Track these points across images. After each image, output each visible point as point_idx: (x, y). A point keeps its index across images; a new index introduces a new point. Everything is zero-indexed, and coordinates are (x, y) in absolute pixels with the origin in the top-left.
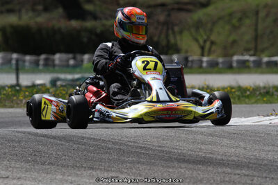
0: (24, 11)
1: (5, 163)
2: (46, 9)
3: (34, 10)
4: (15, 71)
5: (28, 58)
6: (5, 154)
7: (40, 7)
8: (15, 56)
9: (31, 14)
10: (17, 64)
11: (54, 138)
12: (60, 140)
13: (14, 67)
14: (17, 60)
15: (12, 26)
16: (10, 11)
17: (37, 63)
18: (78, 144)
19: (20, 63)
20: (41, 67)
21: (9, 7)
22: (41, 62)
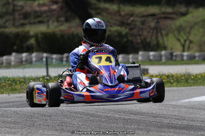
0: (51, 22)
1: (40, 131)
2: (67, 20)
3: (58, 21)
4: (45, 66)
5: (54, 56)
6: (40, 125)
7: (62, 19)
8: (45, 55)
9: (56, 24)
10: (47, 61)
11: (76, 113)
12: (81, 114)
13: (45, 63)
14: (47, 58)
15: (42, 33)
16: (41, 22)
17: (61, 60)
18: (94, 117)
19: (49, 60)
20: (64, 63)
21: (39, 19)
22: (65, 59)
